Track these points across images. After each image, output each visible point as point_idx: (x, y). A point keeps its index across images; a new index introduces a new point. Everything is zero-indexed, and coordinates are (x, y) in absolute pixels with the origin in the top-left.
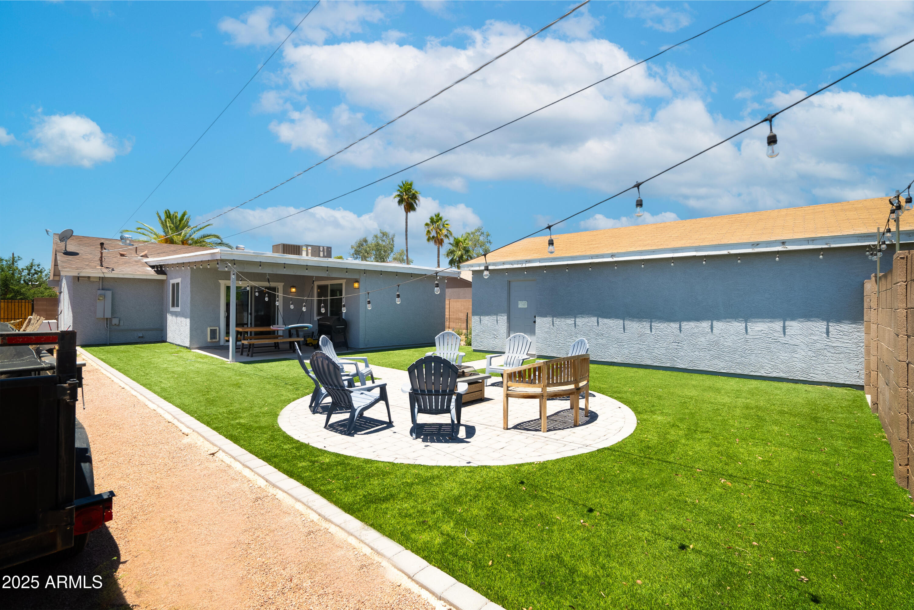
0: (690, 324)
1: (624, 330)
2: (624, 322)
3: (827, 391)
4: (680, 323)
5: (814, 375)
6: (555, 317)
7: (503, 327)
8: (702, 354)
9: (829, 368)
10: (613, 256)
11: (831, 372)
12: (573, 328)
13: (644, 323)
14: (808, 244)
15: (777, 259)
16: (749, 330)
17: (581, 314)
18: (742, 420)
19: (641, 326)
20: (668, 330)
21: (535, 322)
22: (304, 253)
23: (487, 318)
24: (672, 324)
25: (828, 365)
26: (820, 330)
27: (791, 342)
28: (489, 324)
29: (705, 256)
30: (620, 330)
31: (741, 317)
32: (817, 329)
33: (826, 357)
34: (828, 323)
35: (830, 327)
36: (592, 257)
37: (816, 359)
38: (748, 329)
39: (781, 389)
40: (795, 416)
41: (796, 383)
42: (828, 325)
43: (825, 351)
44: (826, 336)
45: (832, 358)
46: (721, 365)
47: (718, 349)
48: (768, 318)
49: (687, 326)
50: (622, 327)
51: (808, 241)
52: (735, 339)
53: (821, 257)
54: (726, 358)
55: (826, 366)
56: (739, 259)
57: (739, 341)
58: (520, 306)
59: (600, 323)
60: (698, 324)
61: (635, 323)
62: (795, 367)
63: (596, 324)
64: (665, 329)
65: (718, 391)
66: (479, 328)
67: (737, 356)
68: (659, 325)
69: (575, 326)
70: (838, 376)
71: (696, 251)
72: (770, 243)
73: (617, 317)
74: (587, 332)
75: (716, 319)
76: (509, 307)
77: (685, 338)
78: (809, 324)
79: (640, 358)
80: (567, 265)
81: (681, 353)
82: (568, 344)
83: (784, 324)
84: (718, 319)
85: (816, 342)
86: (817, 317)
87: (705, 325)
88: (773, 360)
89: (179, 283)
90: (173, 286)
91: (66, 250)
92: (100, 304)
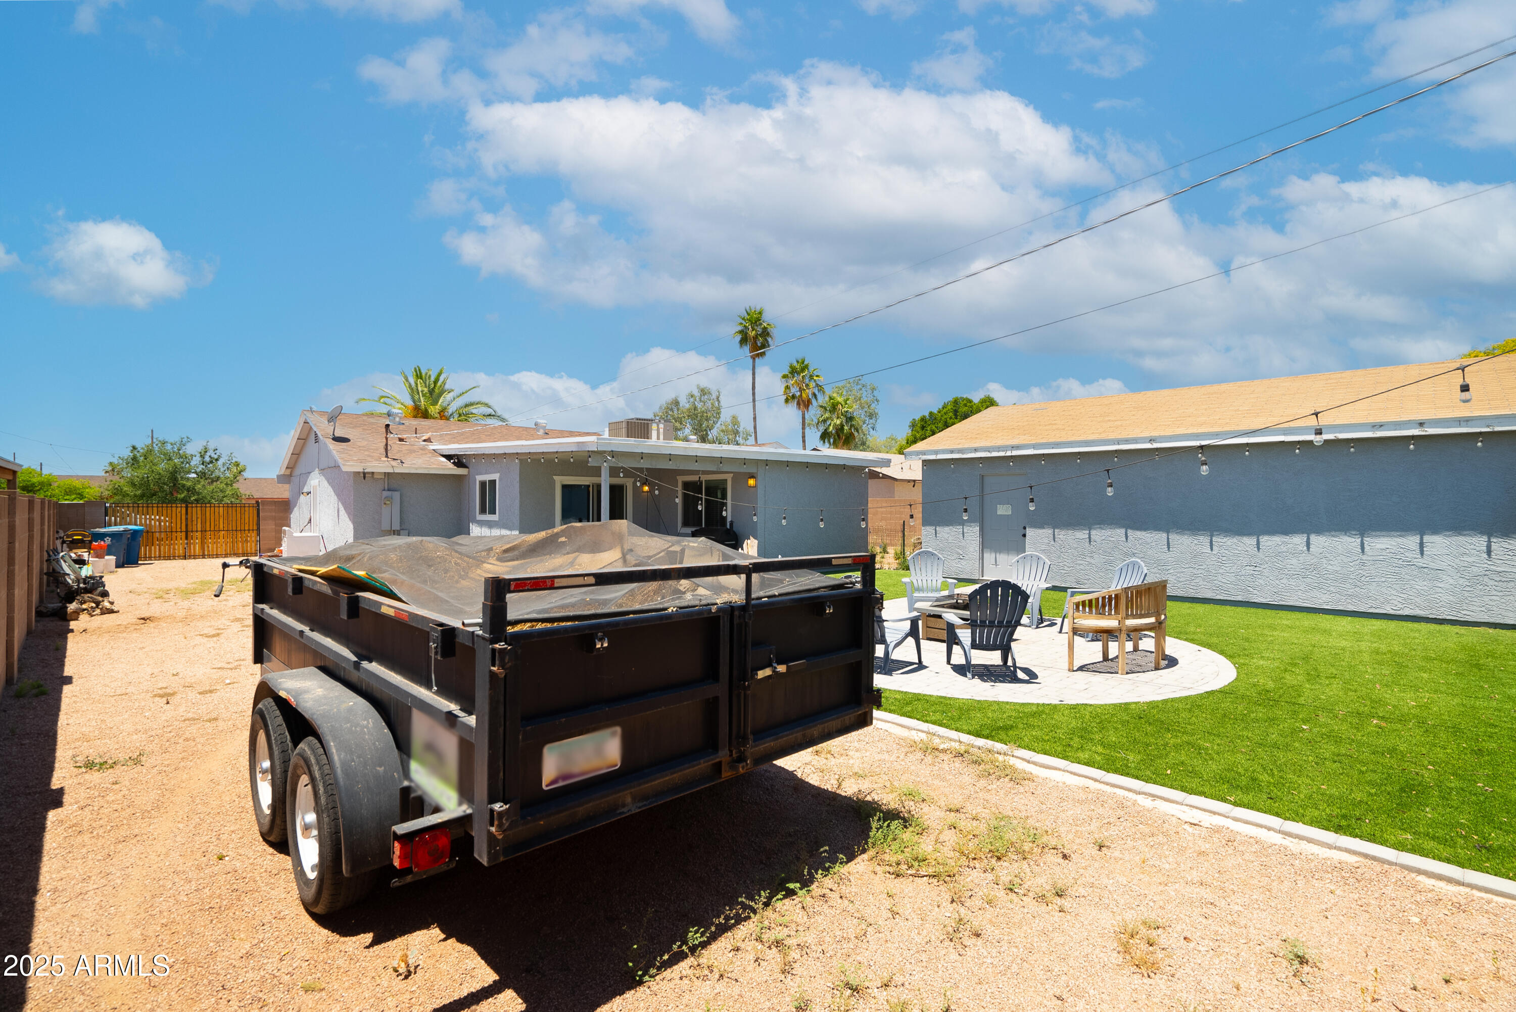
0: (1273, 539)
1: (1169, 548)
2: (1168, 536)
3: (1489, 634)
4: (1258, 537)
5: (1468, 613)
6: (1058, 528)
7: (973, 542)
8: (1292, 582)
9: (1491, 603)
10: (1151, 440)
11: (1495, 608)
12: (1087, 544)
13: (1201, 538)
14: (1460, 426)
15: (1412, 446)
16: (1367, 548)
17: (1099, 524)
18: (1376, 666)
19: (1195, 542)
20: (1239, 548)
21: (1024, 535)
22: (654, 434)
23: (947, 529)
24: (1245, 538)
25: (1490, 597)
26: (1478, 549)
27: (1432, 565)
28: (950, 538)
29: (1299, 442)
30: (1163, 547)
31: (1355, 529)
32: (1472, 547)
33: (1486, 587)
34: (1489, 539)
35: (1492, 544)
36: (1119, 442)
37: (1472, 589)
38: (1366, 546)
39: (1419, 631)
40: (1448, 662)
41: (1441, 624)
42: (1489, 542)
43: (1486, 579)
44: (1486, 556)
45: (1496, 588)
46: (1324, 599)
47: (1318, 576)
48: (1397, 531)
49: (1270, 542)
50: (1166, 543)
51: (1460, 421)
52: (1346, 560)
53: (1479, 444)
54: (1332, 589)
55: (1486, 599)
56: (1353, 447)
57: (1351, 564)
58: (999, 513)
59: (1130, 538)
60: (1286, 539)
61: (1186, 537)
62: (1438, 601)
63: (1124, 539)
64: (1234, 546)
65: (1325, 632)
66: (934, 544)
67: (1348, 586)
68: (1225, 540)
69: (1090, 541)
70: (1504, 613)
71: (1284, 434)
72: (1400, 424)
73: (1157, 528)
74: (1109, 550)
75: (1314, 532)
76: (982, 513)
77: (1267, 559)
78: (1461, 539)
79: (1195, 588)
80: (1079, 453)
81: (1260, 581)
82: (1078, 567)
83: (1422, 539)
84: (1319, 531)
85: (1472, 565)
86: (1473, 529)
87: (1298, 540)
88: (1404, 592)
89: (495, 481)
90: (483, 484)
91: (334, 435)
92: (386, 511)
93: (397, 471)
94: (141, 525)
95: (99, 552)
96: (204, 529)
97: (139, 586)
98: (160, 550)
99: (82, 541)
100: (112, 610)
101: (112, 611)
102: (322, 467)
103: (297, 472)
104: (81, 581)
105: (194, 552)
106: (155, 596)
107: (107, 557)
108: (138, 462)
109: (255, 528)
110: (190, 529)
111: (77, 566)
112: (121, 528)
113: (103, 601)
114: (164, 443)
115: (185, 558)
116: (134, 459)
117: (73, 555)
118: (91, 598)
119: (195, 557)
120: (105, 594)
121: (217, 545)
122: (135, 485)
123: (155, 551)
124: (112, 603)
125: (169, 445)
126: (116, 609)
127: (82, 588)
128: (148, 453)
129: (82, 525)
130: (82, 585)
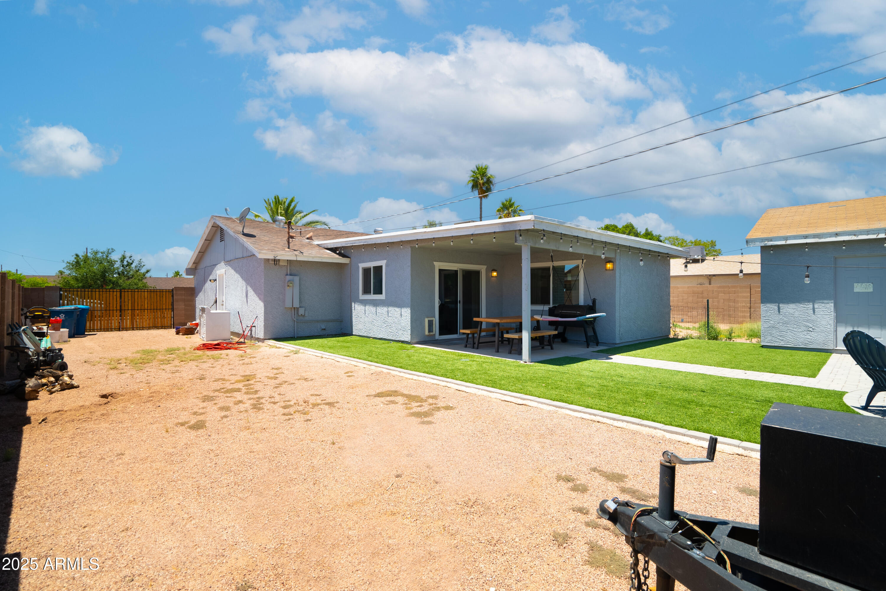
7: (826, 317)
23: (792, 305)
28: (797, 313)
58: (856, 290)
66: (777, 318)
76: (835, 291)
89: (381, 267)
90: (367, 271)
91: (243, 232)
92: (288, 292)
93: (299, 259)
94: (86, 305)
95: (56, 325)
96: (133, 308)
97: (91, 355)
98: (101, 324)
99: (41, 317)
100: (72, 385)
101: (72, 387)
102: (228, 258)
103: (202, 265)
104: (41, 354)
105: (126, 325)
106: (108, 366)
107: (62, 330)
108: (80, 265)
109: (170, 307)
110: (123, 308)
111: (38, 338)
112: (73, 307)
113: (63, 375)
114: (96, 253)
115: (119, 330)
116: (77, 263)
117: (35, 328)
118: (51, 372)
119: (127, 329)
120: (64, 367)
121: (143, 320)
122: (78, 280)
123: (97, 324)
124: (71, 377)
125: (100, 253)
126: (76, 384)
127: (43, 361)
128: (86, 258)
129: (42, 303)
130: (41, 358)
